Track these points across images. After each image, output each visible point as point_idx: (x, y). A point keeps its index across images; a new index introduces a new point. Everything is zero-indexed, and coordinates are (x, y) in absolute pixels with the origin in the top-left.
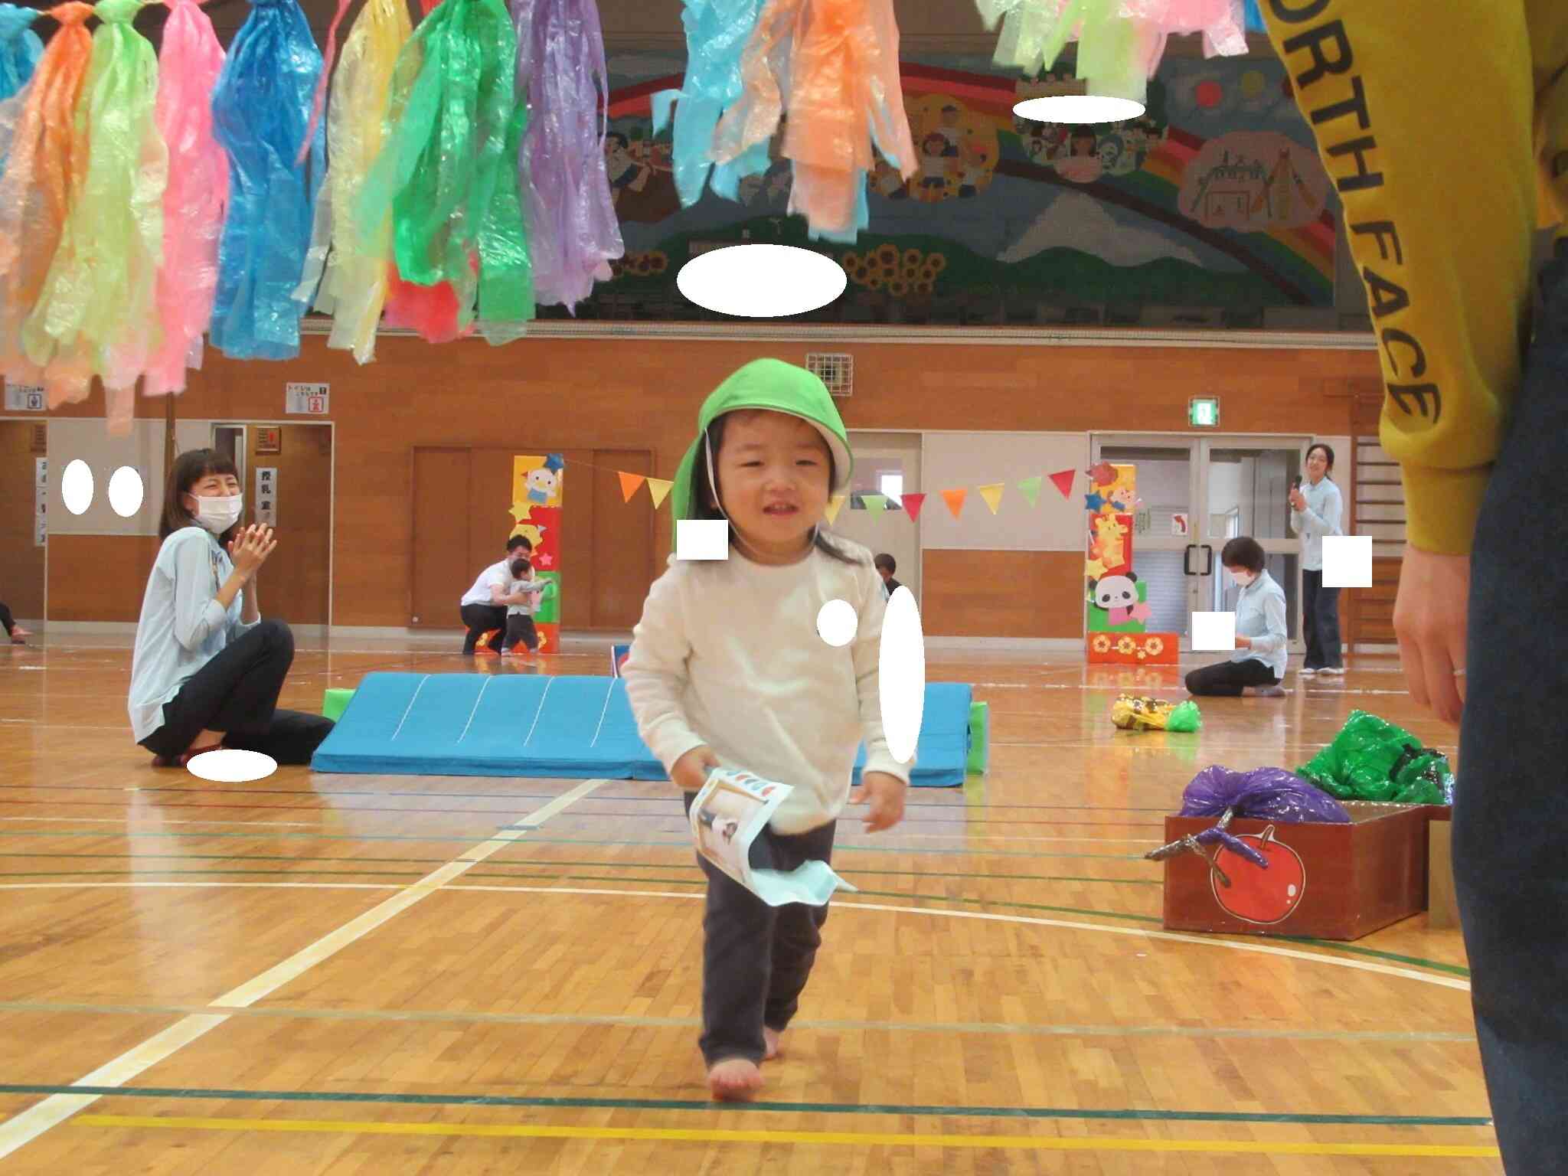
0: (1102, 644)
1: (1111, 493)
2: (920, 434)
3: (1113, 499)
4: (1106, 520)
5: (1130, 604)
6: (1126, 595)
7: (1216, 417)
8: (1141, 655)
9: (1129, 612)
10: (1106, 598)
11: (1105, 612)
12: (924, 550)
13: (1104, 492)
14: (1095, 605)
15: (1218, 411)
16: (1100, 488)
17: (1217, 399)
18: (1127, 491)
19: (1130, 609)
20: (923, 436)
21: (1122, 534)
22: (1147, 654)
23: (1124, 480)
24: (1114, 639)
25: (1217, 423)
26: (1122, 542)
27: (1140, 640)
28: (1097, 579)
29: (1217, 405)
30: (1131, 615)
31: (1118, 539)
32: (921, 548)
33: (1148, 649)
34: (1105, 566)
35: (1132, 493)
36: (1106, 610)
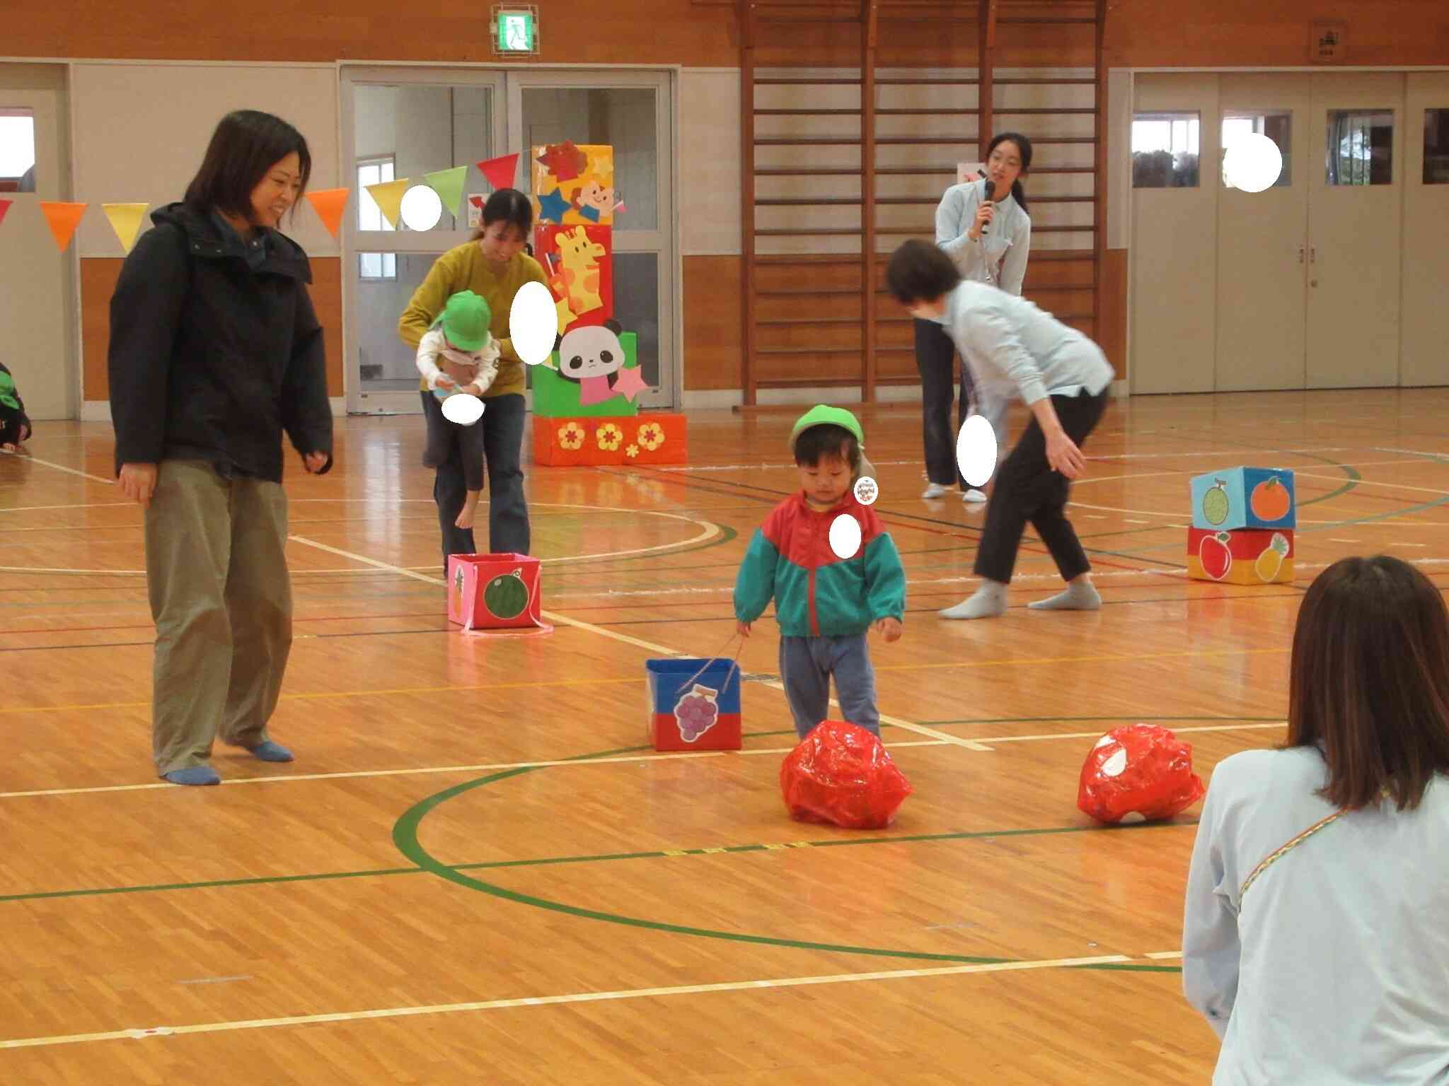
0: (571, 437)
1: (577, 192)
2: (64, 67)
3: (582, 201)
4: (572, 236)
5: (613, 370)
6: (606, 357)
7: (534, 38)
8: (632, 451)
9: (611, 385)
10: (576, 363)
11: (576, 386)
12: (84, 261)
13: (566, 189)
14: (560, 374)
15: (536, 31)
16: (559, 185)
17: (533, 9)
18: (602, 189)
19: (612, 378)
20: (71, 68)
21: (596, 259)
22: (640, 448)
23: (595, 170)
24: (590, 426)
25: (535, 48)
26: (598, 271)
27: (629, 427)
28: (562, 335)
29: (534, 21)
30: (613, 388)
31: (589, 267)
32: (78, 256)
33: (642, 441)
34: (573, 311)
35: (609, 192)
36: (577, 381)
